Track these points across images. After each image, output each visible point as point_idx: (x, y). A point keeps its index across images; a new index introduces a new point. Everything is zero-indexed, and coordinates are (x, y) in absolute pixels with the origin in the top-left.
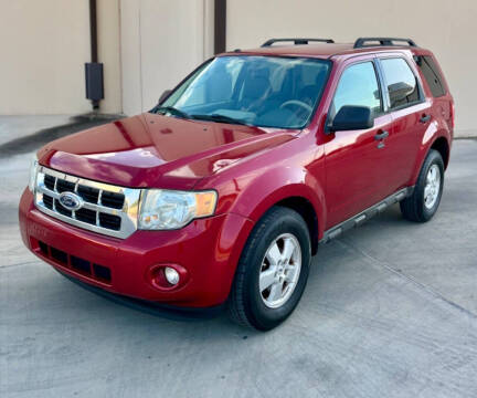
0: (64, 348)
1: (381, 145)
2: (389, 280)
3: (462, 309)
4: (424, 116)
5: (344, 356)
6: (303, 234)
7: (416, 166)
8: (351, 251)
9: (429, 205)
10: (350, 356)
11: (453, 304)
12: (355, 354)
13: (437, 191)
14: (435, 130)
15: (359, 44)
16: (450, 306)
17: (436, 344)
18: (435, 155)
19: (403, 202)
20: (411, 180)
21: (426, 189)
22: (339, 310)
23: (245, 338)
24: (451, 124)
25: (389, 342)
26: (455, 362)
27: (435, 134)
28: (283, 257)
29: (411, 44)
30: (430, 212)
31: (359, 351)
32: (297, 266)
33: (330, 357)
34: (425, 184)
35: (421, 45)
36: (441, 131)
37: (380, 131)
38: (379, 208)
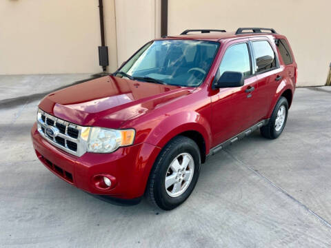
0: (51, 216)
1: (249, 96)
2: (250, 177)
3: (295, 200)
4: (278, 76)
5: (216, 230)
6: (196, 152)
7: (271, 107)
8: (229, 157)
9: (278, 129)
10: (220, 230)
11: (289, 195)
12: (223, 229)
13: (283, 121)
14: (285, 85)
15: (239, 32)
16: (287, 197)
17: (276, 224)
18: (283, 100)
19: (262, 128)
20: (268, 115)
21: (277, 120)
22: (217, 196)
23: (157, 214)
24: (295, 81)
25: (246, 222)
26: (287, 239)
27: (284, 87)
28: (182, 167)
29: (273, 31)
30: (278, 133)
31: (226, 227)
32: (191, 171)
33: (207, 231)
34: (276, 117)
35: (279, 32)
36: (288, 85)
37: (249, 87)
38: (247, 133)
